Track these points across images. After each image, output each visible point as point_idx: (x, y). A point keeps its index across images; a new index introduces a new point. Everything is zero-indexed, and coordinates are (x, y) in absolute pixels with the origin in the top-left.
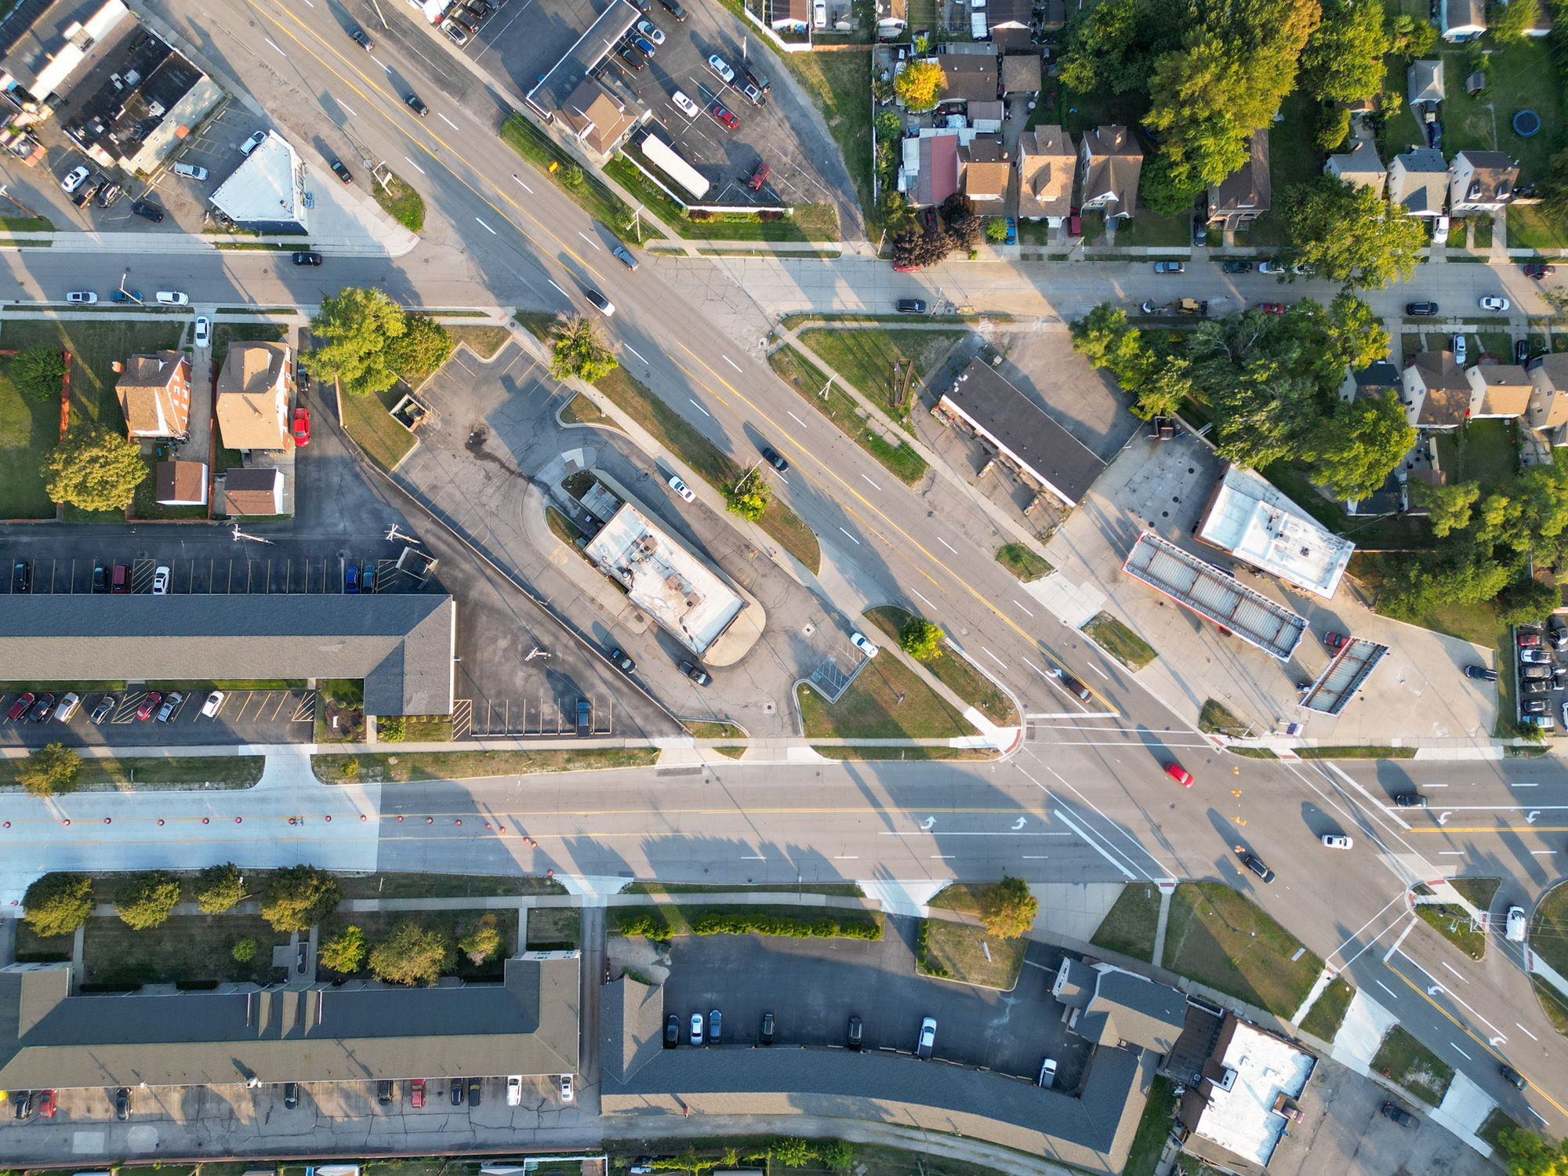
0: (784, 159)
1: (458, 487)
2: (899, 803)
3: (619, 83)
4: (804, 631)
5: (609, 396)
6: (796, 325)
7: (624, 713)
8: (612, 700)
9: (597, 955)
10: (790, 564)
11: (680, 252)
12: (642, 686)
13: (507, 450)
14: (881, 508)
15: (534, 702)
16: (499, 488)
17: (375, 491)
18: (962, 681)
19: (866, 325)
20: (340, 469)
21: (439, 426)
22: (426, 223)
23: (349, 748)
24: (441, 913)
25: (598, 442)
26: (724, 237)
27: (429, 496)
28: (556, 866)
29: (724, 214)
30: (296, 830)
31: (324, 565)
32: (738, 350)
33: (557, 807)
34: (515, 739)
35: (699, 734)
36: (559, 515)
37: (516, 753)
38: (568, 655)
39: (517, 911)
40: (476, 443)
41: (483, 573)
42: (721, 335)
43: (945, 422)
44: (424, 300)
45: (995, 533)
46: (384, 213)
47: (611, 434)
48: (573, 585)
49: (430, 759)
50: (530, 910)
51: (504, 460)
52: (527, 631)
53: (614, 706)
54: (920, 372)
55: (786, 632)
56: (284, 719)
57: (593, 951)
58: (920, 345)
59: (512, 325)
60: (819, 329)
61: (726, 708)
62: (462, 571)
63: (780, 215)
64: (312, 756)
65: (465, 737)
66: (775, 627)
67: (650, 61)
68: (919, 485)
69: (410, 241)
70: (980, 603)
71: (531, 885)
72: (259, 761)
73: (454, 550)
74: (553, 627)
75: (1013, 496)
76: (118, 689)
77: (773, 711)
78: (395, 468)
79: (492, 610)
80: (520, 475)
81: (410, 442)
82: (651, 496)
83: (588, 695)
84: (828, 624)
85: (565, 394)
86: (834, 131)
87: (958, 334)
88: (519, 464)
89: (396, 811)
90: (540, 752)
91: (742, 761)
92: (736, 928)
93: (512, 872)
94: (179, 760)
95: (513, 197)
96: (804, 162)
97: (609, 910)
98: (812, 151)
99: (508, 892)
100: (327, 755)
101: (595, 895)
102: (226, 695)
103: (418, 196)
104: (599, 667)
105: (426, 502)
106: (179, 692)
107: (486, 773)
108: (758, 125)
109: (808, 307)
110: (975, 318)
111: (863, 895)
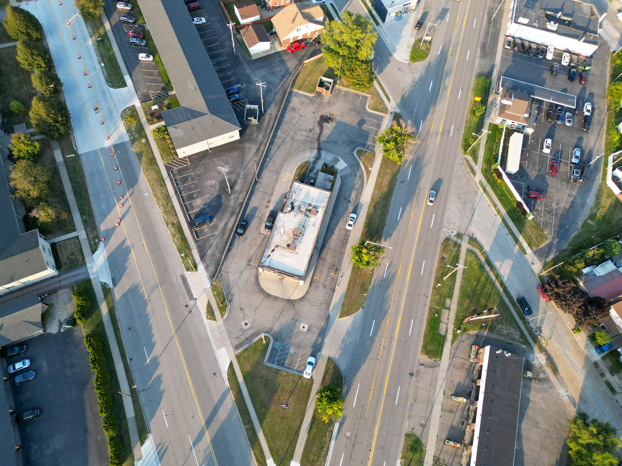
0: (554, 204)
1: (299, 119)
2: (214, 441)
3: (536, 112)
4: (302, 325)
5: (381, 167)
6: (475, 246)
7: (211, 242)
8: (216, 233)
9: (58, 285)
10: (338, 299)
11: (474, 173)
12: (231, 245)
13: (329, 133)
14: (399, 340)
15: (200, 194)
16: (308, 137)
17: (280, 86)
18: (315, 448)
19: (498, 284)
20: (284, 69)
21: (325, 101)
22: (417, 63)
23: (143, 119)
24: (63, 193)
25: (354, 171)
26: (495, 191)
27: (289, 108)
28: (108, 241)
29: (507, 185)
30: (92, 111)
31: (233, 79)
32: (442, 221)
33: (143, 228)
34: (176, 193)
35: (214, 288)
36: (307, 168)
37: (167, 197)
38: (233, 201)
39: (75, 230)
40: (325, 119)
41: (260, 145)
42: (444, 210)
43: (472, 356)
44: (381, 74)
45: (422, 425)
46: (411, 47)
47: (362, 177)
48: (273, 189)
49: (150, 157)
50: (77, 237)
51: (323, 134)
52: (238, 177)
53: (213, 236)
54: (492, 329)
55: (297, 314)
56: (149, 88)
57: (59, 281)
58: (507, 322)
59: (391, 113)
60: (479, 259)
61: (236, 298)
62: (258, 136)
63: (525, 213)
64: (134, 106)
65: (168, 168)
66: (297, 306)
67: (556, 124)
68: (425, 358)
69: (405, 60)
70: (372, 437)
71: (92, 232)
72: (124, 85)
73: (267, 128)
74: (245, 189)
75: (452, 427)
76: (140, 22)
77: (245, 327)
78: (295, 90)
79: (242, 157)
80: (319, 144)
81: (311, 92)
82: (339, 208)
83: (215, 220)
84: (312, 338)
85: (370, 148)
86: (585, 224)
87: (526, 342)
88: (325, 141)
89: (116, 152)
90: (173, 207)
91: (207, 322)
92: (93, 362)
93: (98, 220)
94: (113, 55)
95: (452, 92)
96: (559, 215)
97: (88, 281)
98: (568, 216)
99: (85, 222)
100: (137, 112)
101: (95, 270)
102: (153, 61)
103: (427, 56)
104: (233, 219)
105: (285, 108)
106: (147, 44)
107: (152, 186)
108: (561, 185)
109: (487, 248)
110: (542, 350)
111: (142, 443)
